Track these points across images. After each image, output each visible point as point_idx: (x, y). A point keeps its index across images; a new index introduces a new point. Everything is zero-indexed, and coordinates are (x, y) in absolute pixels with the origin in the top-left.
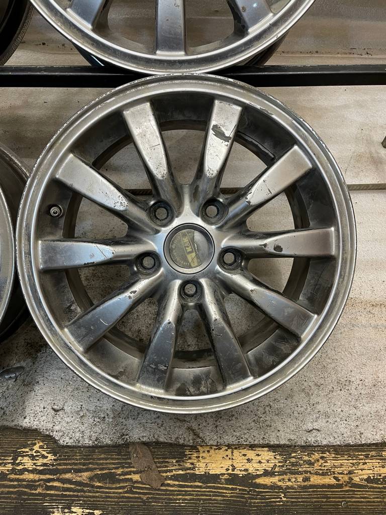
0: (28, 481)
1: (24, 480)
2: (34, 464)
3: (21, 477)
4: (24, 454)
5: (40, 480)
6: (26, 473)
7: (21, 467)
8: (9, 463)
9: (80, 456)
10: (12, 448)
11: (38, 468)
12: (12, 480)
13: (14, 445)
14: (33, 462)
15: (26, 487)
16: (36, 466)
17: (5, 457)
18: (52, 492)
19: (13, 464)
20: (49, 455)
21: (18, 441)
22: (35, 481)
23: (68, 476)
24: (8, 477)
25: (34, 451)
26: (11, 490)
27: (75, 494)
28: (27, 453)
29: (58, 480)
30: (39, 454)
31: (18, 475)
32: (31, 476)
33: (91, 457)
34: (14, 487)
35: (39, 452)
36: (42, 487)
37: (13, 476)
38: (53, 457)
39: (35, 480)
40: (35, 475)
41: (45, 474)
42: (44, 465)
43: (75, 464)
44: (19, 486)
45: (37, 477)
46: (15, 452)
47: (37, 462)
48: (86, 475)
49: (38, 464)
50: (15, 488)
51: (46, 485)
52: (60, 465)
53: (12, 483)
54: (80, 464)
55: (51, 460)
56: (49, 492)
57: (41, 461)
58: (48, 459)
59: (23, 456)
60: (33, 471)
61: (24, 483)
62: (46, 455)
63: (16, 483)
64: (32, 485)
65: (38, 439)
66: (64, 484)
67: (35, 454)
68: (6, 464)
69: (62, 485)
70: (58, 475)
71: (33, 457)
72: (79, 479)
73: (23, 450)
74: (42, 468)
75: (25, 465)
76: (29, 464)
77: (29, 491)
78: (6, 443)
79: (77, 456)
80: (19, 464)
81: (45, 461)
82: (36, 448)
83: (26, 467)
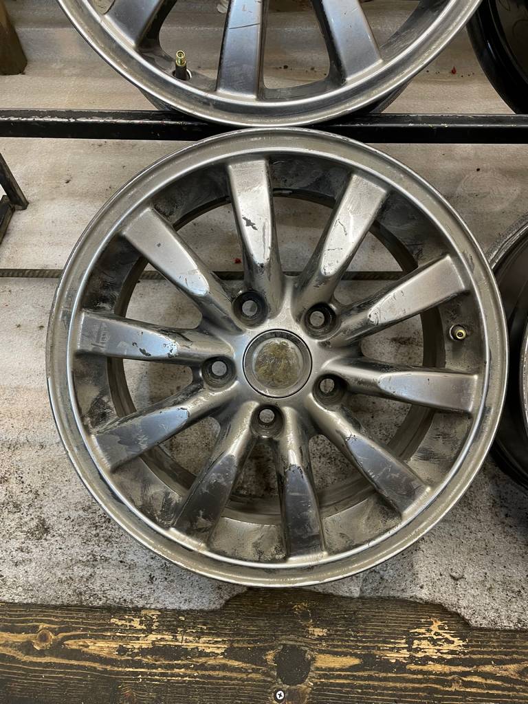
0: (436, 674)
1: (430, 673)
2: (439, 650)
3: (425, 668)
4: (420, 636)
5: (452, 673)
6: (430, 662)
7: (420, 655)
8: (403, 648)
9: (497, 642)
10: (401, 627)
11: (445, 656)
12: (414, 672)
13: (403, 623)
14: (436, 648)
15: (436, 681)
16: (442, 653)
17: (396, 640)
18: (474, 690)
19: (409, 649)
20: (455, 639)
21: (407, 617)
22: (445, 675)
23: (488, 668)
24: (408, 667)
25: (433, 633)
26: (416, 685)
27: (506, 693)
28: (424, 636)
29: (476, 673)
30: (440, 637)
31: (420, 665)
32: (438, 668)
33: (512, 644)
34: (419, 681)
35: (441, 635)
36: (458, 682)
37: (413, 667)
38: (461, 643)
39: (445, 673)
40: (443, 666)
41: (458, 665)
42: (452, 652)
43: (495, 653)
44: (427, 681)
45: (447, 669)
46: (406, 633)
47: (440, 648)
48: (512, 667)
49: (444, 651)
50: (421, 684)
51: (463, 680)
52: (473, 653)
53: (415, 676)
54: (501, 653)
55: (459, 646)
56: (468, 690)
57: (446, 647)
58: (456, 644)
59: (420, 639)
60: (440, 661)
61: (431, 676)
62: (451, 639)
63: (420, 677)
64: (442, 679)
65: (434, 616)
66: (486, 680)
67: (435, 637)
68: (399, 650)
69: (484, 681)
70: (475, 667)
71: (434, 642)
72: (505, 673)
73: (417, 630)
74: (450, 657)
75: (426, 652)
76: (431, 650)
77: (442, 688)
78: (391, 619)
79: (493, 642)
80: (417, 650)
81: (452, 647)
82: (434, 628)
83: (427, 654)
